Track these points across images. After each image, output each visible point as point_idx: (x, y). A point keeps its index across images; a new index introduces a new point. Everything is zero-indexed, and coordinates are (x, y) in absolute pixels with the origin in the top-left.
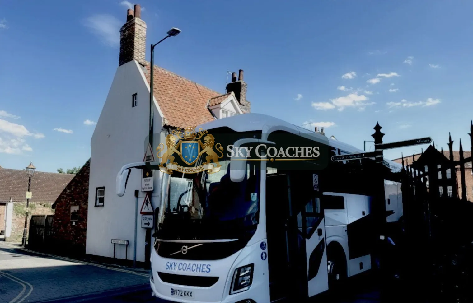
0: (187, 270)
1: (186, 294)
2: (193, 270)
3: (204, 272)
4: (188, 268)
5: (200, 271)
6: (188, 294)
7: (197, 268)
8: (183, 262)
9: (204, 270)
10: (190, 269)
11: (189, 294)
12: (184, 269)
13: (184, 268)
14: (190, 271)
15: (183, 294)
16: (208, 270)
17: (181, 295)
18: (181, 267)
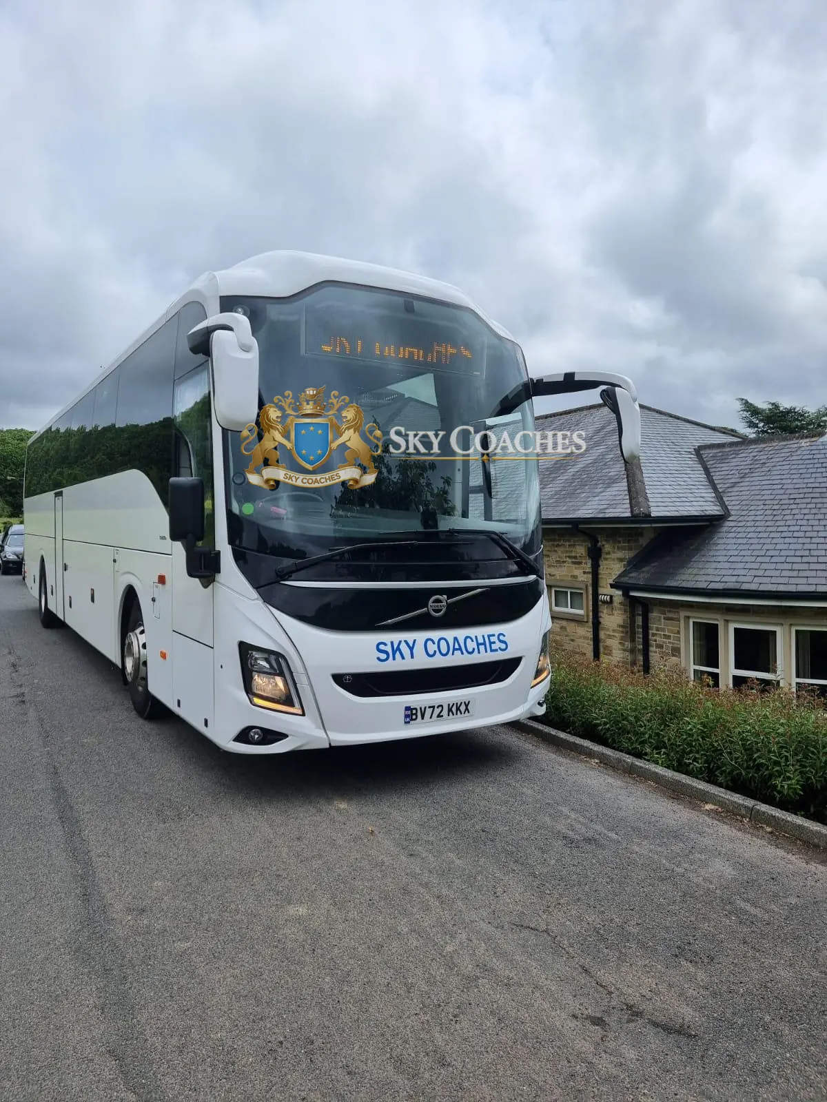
0: (453, 654)
1: (454, 709)
2: (470, 650)
3: (496, 650)
4: (454, 649)
5: (486, 652)
6: (458, 709)
7: (478, 645)
8: (435, 635)
9: (494, 647)
10: (460, 649)
11: (463, 708)
12: (444, 652)
13: (444, 650)
14: (462, 653)
15: (445, 712)
16: (503, 646)
17: (439, 716)
18: (432, 648)
